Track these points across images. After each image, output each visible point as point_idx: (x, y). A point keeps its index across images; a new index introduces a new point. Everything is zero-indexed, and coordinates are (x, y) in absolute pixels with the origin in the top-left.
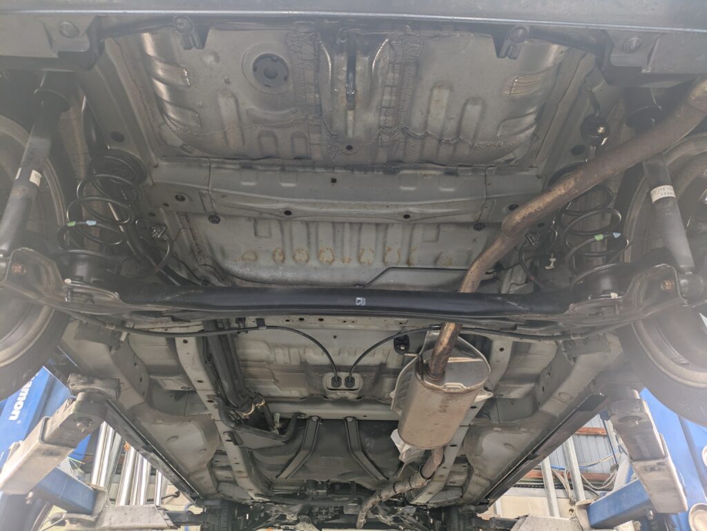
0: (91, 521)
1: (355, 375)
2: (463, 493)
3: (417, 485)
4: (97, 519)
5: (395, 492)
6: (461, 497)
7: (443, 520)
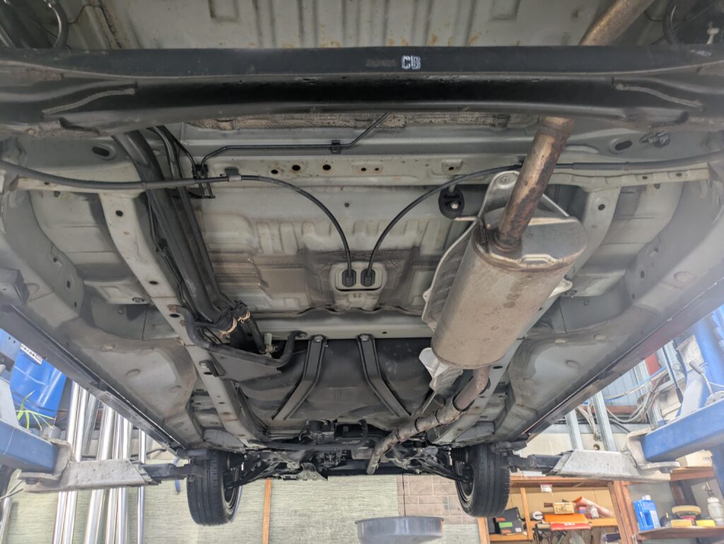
0: (53, 480)
1: (377, 267)
2: (495, 429)
3: (447, 419)
4: (60, 478)
5: (417, 430)
6: (494, 433)
7: (467, 460)
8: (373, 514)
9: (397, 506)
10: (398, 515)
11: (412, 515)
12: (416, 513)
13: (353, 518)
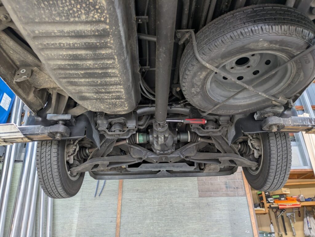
8: (183, 191)
9: (197, 186)
10: (198, 192)
11: (206, 191)
12: (208, 190)
13: (171, 194)
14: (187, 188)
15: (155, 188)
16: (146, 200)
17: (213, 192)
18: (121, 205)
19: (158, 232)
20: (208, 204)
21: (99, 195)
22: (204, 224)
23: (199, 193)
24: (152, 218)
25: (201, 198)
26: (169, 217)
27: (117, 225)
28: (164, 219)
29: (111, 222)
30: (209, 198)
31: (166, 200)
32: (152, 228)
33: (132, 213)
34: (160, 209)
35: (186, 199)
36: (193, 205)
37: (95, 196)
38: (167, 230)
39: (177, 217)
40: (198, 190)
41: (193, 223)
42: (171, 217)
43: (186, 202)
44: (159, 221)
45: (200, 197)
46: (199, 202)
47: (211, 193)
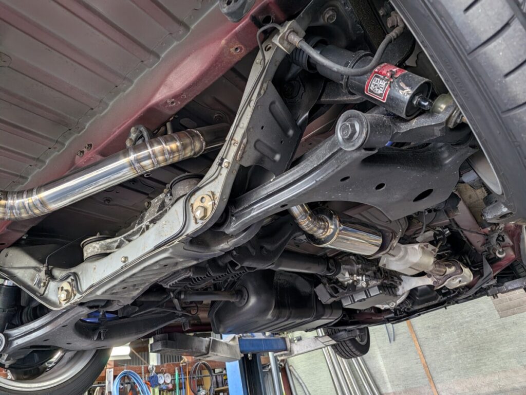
8: (480, 316)
9: (494, 307)
10: (497, 312)
11: (507, 309)
12: (509, 308)
13: (467, 322)
14: (482, 312)
15: (447, 320)
16: (443, 334)
17: (515, 309)
18: (418, 345)
19: (469, 364)
20: (514, 323)
21: (394, 340)
22: (517, 345)
23: (499, 314)
24: (457, 352)
25: (504, 318)
26: (475, 347)
27: (424, 365)
28: (469, 350)
29: (417, 363)
30: (512, 316)
31: (463, 330)
32: (460, 361)
33: (434, 351)
34: (461, 340)
35: (486, 323)
36: (497, 328)
37: (390, 341)
38: (477, 360)
39: (484, 345)
40: (496, 311)
41: (504, 347)
42: (477, 346)
43: (487, 327)
44: (466, 353)
45: (501, 317)
46: (503, 323)
47: (514, 310)
